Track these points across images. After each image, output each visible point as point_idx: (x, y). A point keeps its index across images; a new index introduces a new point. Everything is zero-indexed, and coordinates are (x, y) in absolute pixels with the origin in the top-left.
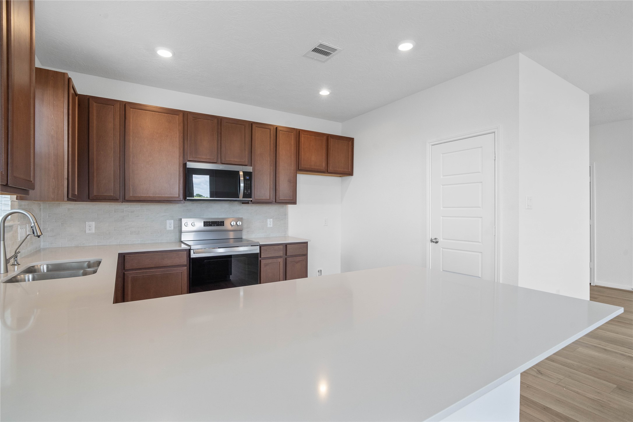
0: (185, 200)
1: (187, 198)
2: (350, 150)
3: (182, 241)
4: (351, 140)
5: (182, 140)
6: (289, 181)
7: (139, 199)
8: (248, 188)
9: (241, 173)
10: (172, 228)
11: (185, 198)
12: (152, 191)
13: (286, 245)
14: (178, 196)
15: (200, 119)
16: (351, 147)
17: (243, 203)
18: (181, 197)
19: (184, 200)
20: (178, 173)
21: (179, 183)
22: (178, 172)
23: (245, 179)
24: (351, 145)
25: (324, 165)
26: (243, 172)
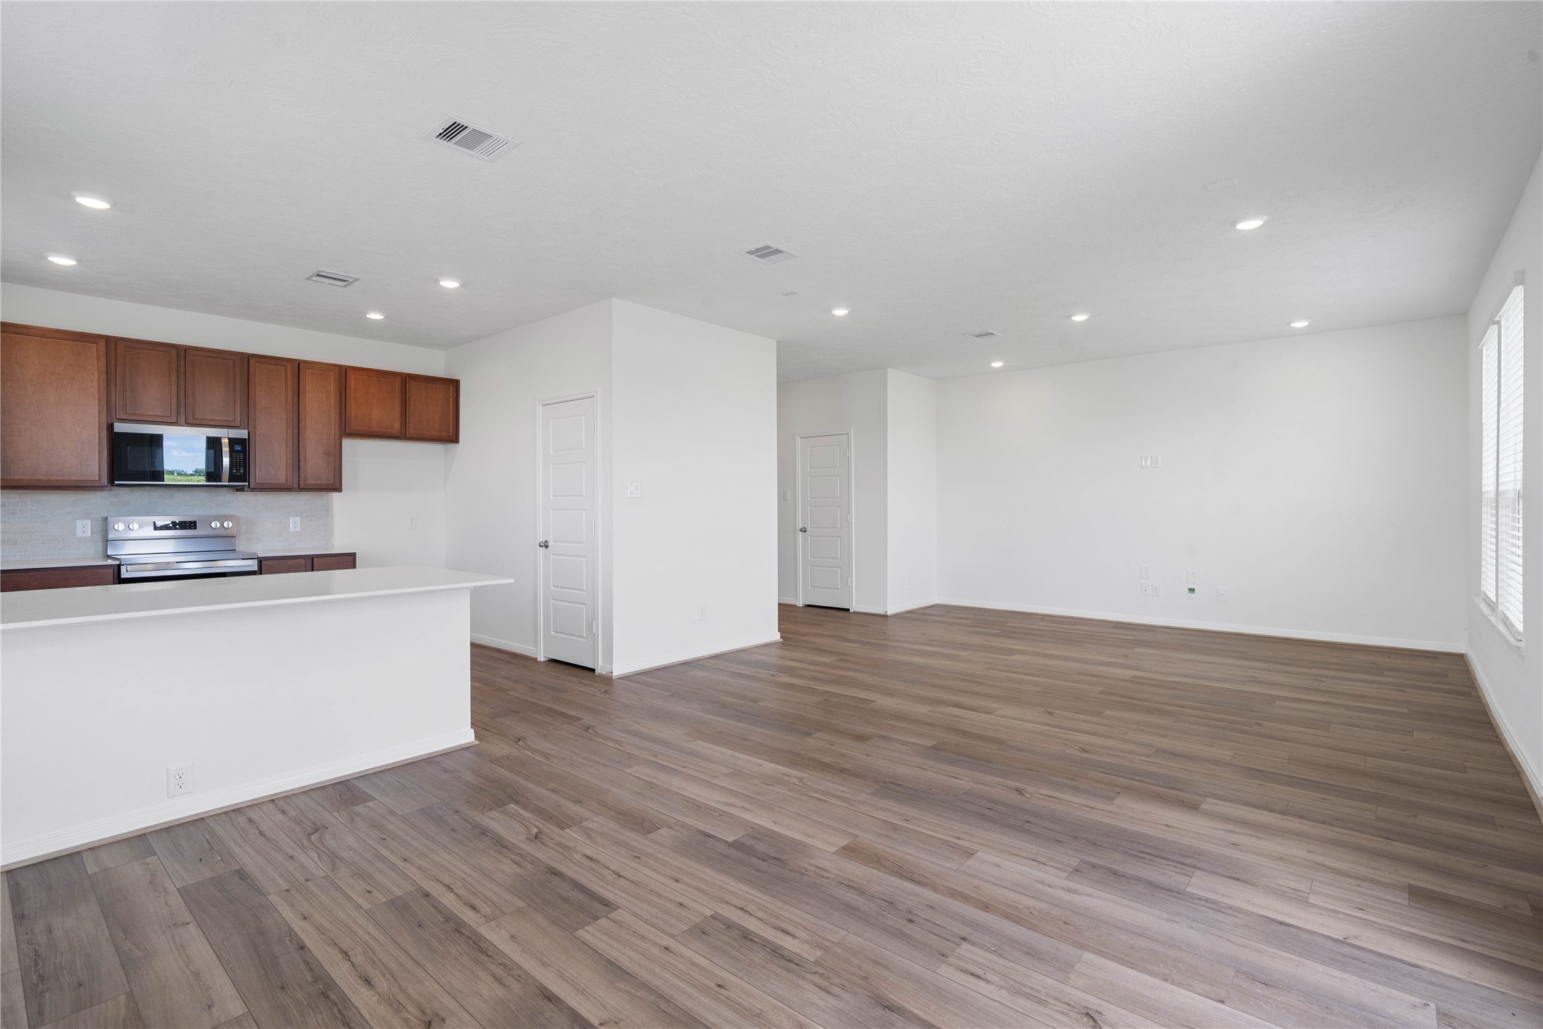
0: (112, 486)
1: (116, 482)
2: (451, 400)
3: (108, 556)
4: (456, 383)
5: (105, 385)
6: (327, 453)
7: (16, 484)
8: (240, 466)
9: (225, 441)
10: (89, 534)
11: (111, 482)
12: (43, 469)
13: (312, 559)
14: (97, 479)
15: (141, 351)
16: (453, 395)
17: (237, 490)
18: (105, 481)
19: (109, 485)
20: (97, 441)
21: (99, 457)
22: (97, 438)
23: (232, 452)
24: (453, 392)
25: (397, 425)
26: (229, 439)
